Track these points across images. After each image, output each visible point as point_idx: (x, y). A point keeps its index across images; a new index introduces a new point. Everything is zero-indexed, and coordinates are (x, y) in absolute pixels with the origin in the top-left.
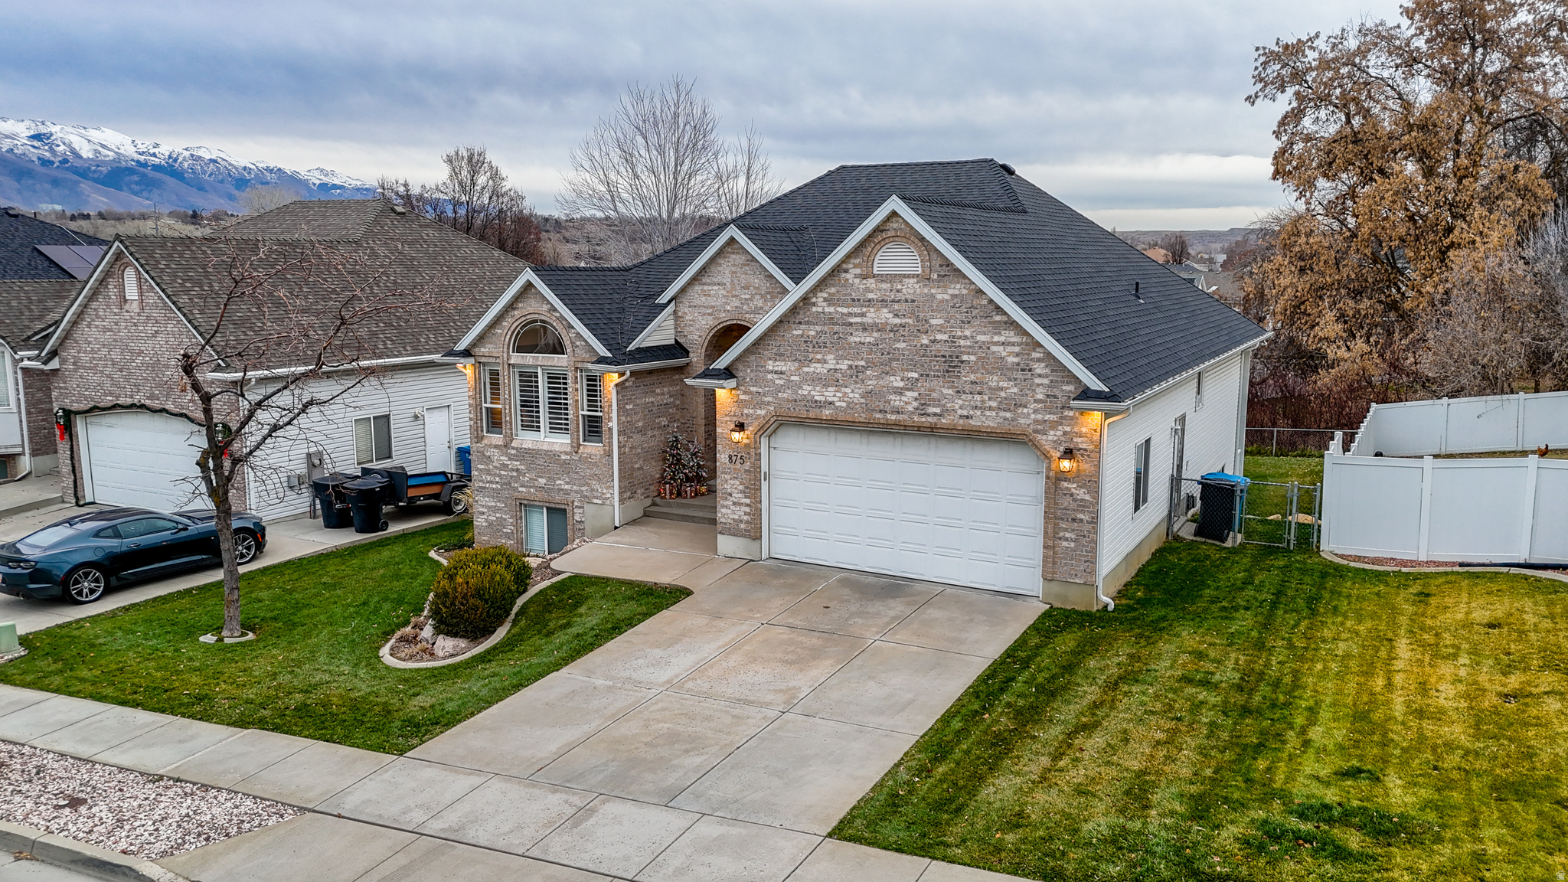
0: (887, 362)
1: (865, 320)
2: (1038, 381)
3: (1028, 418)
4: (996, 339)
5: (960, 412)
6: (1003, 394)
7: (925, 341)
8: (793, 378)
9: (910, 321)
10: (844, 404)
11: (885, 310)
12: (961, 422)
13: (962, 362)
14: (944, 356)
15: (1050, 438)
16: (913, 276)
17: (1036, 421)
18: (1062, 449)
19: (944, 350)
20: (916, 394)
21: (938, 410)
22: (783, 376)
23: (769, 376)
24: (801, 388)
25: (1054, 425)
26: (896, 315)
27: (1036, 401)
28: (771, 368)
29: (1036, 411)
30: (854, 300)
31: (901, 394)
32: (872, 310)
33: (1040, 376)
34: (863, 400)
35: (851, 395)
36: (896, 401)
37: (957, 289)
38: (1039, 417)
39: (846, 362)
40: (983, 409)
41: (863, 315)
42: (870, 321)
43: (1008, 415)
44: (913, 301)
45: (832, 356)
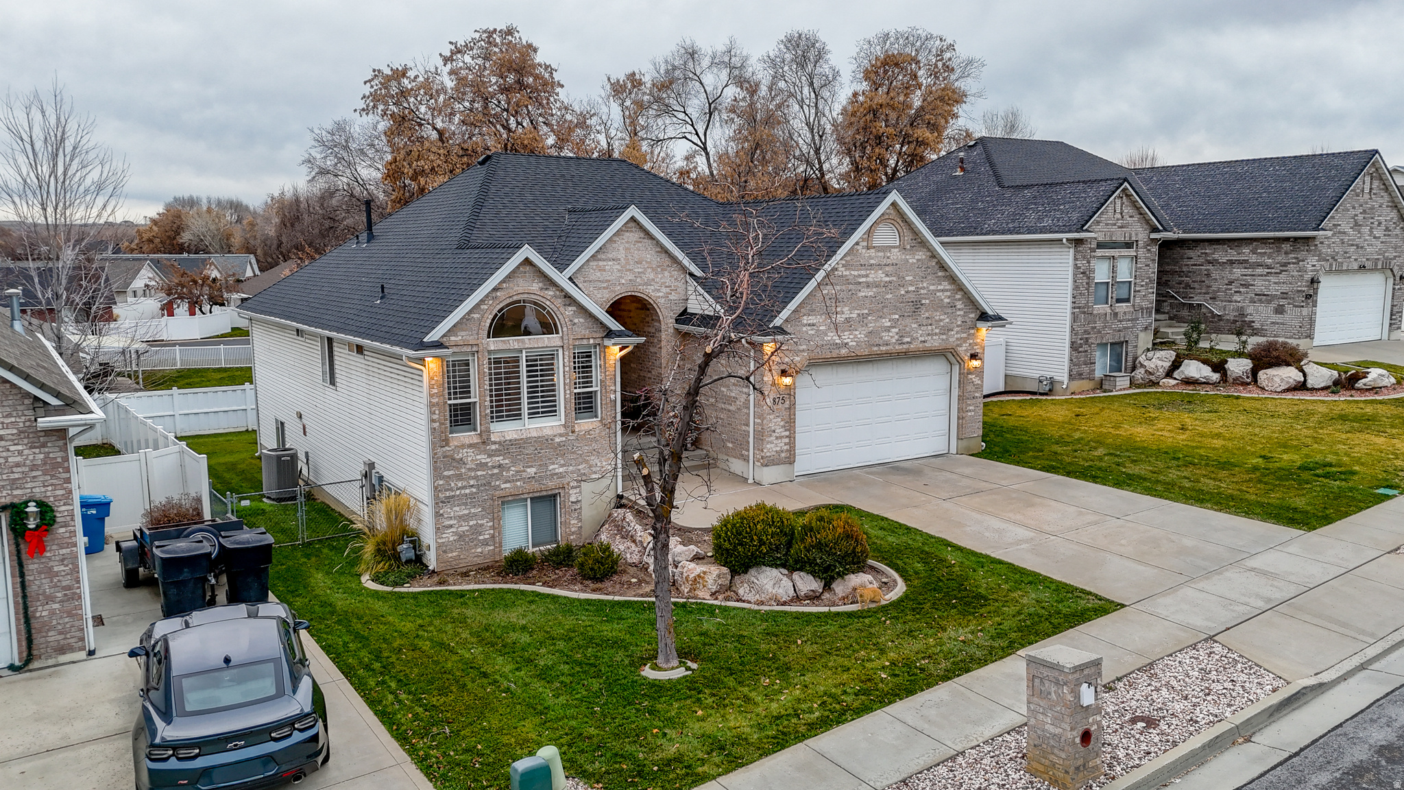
0: (880, 308)
1: (868, 279)
2: (958, 313)
3: (954, 337)
4: (939, 287)
5: (920, 339)
6: (942, 324)
7: (903, 292)
8: (821, 328)
9: (894, 279)
10: (854, 344)
11: (880, 272)
12: (921, 345)
13: (922, 305)
14: (912, 302)
15: (964, 348)
16: (894, 247)
17: (957, 339)
18: (969, 354)
19: (912, 297)
20: (897, 330)
21: (909, 340)
22: (814, 327)
23: (804, 329)
24: (826, 335)
25: (965, 340)
26: (887, 275)
27: (958, 326)
28: (805, 322)
29: (957, 333)
30: (861, 265)
31: (889, 331)
32: (873, 272)
33: (959, 309)
34: (866, 339)
35: (859, 336)
36: (886, 336)
37: (921, 255)
38: (959, 336)
39: (856, 312)
40: (932, 335)
41: (867, 276)
42: (871, 280)
43: (944, 337)
44: (896, 264)
45: (847, 308)
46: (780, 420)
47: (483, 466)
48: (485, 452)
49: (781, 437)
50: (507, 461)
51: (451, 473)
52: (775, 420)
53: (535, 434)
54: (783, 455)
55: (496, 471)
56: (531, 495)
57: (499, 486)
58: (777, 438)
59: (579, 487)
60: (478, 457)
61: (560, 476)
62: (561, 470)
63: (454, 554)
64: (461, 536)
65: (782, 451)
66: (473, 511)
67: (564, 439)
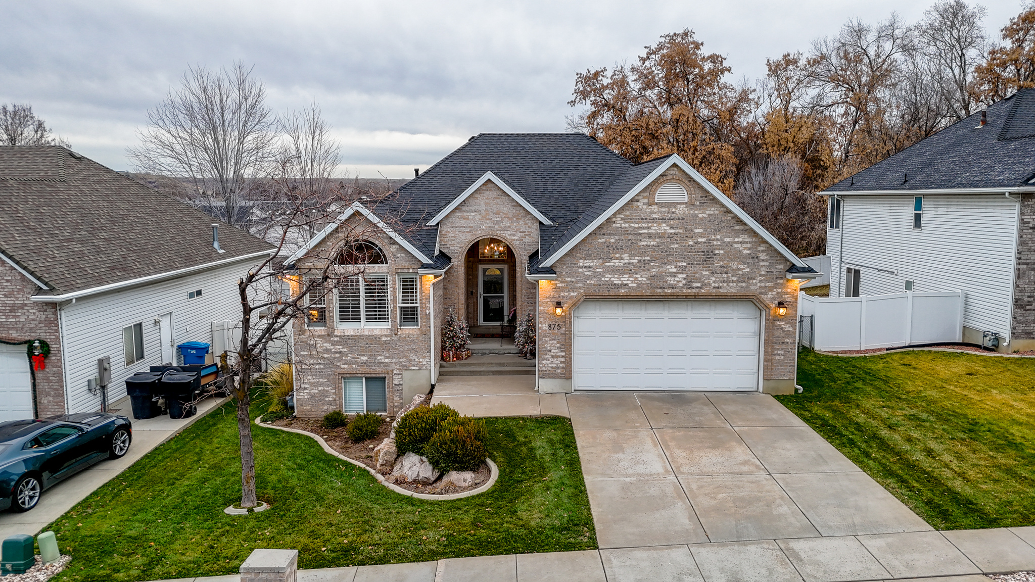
0: (665, 256)
1: (650, 231)
2: (761, 264)
3: (756, 285)
4: (736, 240)
5: (713, 285)
6: (740, 273)
7: (691, 243)
8: (598, 270)
9: (681, 231)
10: (635, 285)
11: (664, 225)
12: (714, 291)
13: (715, 254)
14: (703, 252)
15: (769, 296)
16: (683, 203)
17: (761, 287)
18: (776, 302)
19: (703, 248)
20: (684, 276)
21: (699, 285)
22: (591, 269)
23: (581, 270)
24: (604, 276)
25: (771, 289)
26: (672, 228)
27: (760, 275)
28: (581, 264)
29: (760, 281)
30: (642, 219)
31: (675, 276)
32: (655, 225)
33: (763, 260)
34: (648, 282)
35: (640, 279)
36: (671, 281)
37: (713, 210)
38: (763, 284)
39: (637, 258)
40: (728, 282)
41: (649, 228)
42: (654, 231)
43: (744, 285)
44: (683, 219)
45: (627, 255)
46: (555, 342)
47: (328, 351)
48: (329, 342)
49: (558, 357)
50: (345, 350)
51: (306, 353)
52: (551, 342)
53: (366, 333)
54: (559, 371)
55: (337, 355)
56: (367, 376)
57: (339, 366)
58: (553, 357)
59: (401, 374)
60: (325, 345)
61: (386, 364)
62: (386, 360)
63: (308, 407)
64: (313, 396)
65: (558, 368)
66: (321, 380)
67: (389, 339)
